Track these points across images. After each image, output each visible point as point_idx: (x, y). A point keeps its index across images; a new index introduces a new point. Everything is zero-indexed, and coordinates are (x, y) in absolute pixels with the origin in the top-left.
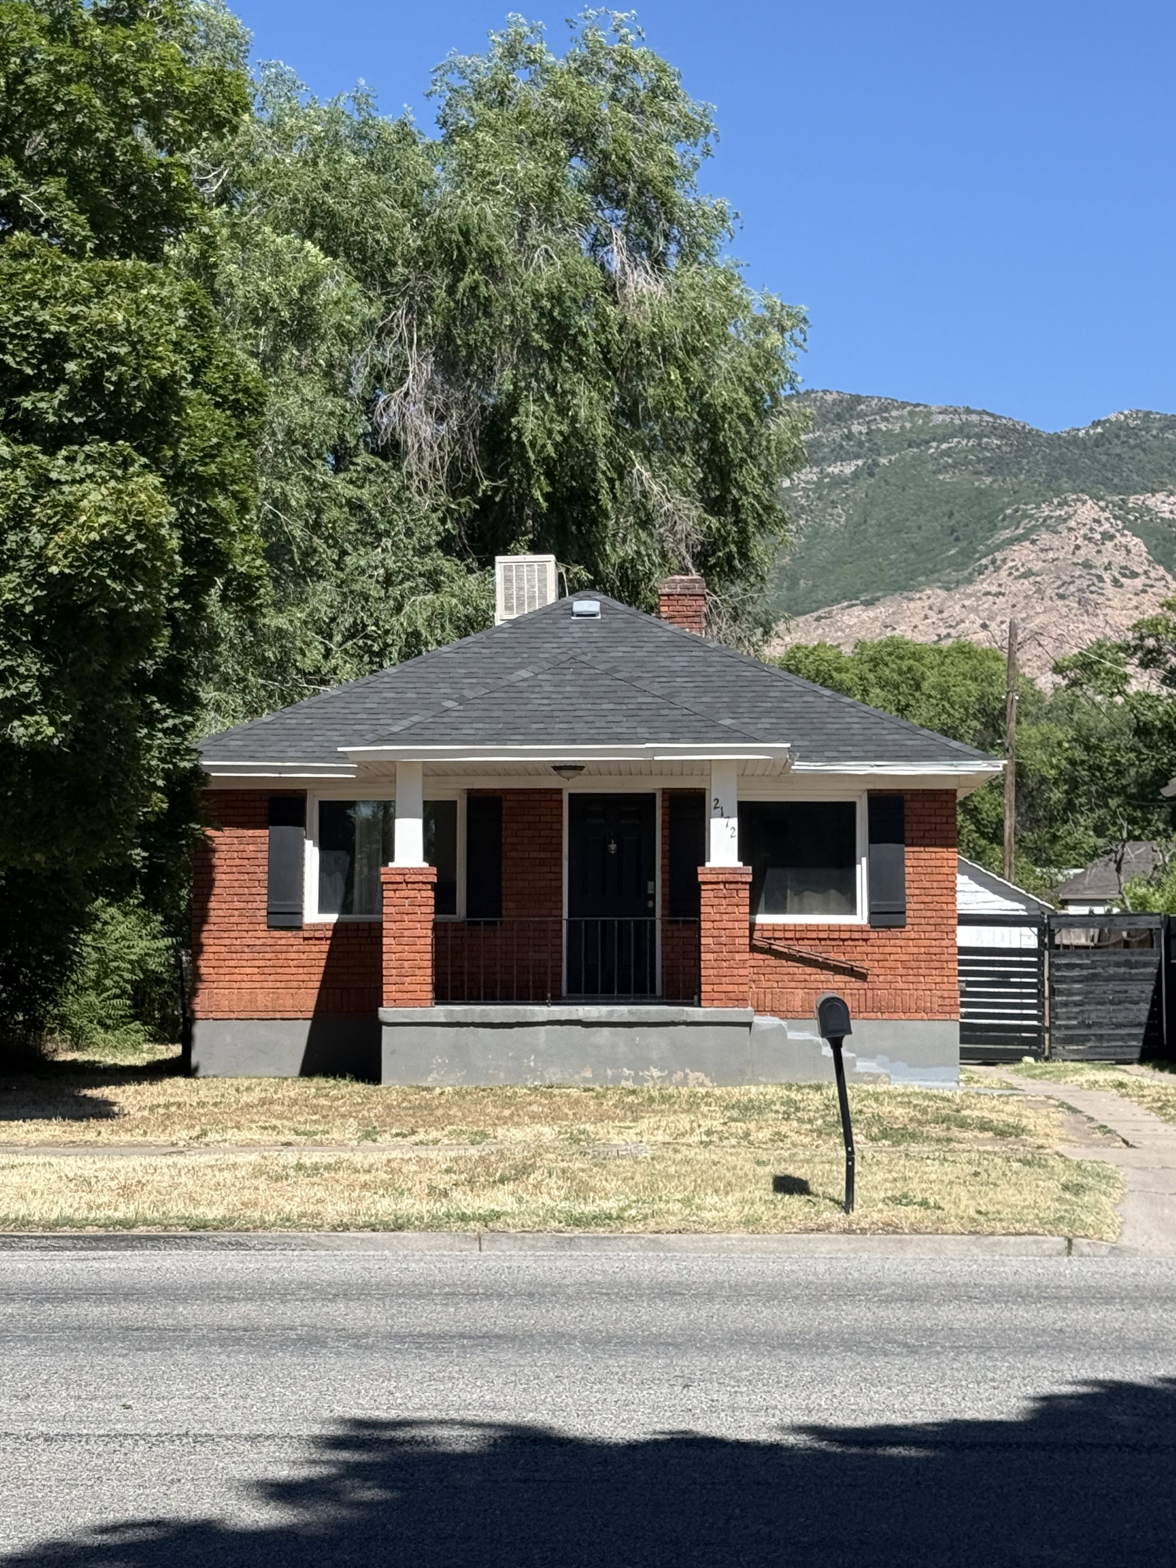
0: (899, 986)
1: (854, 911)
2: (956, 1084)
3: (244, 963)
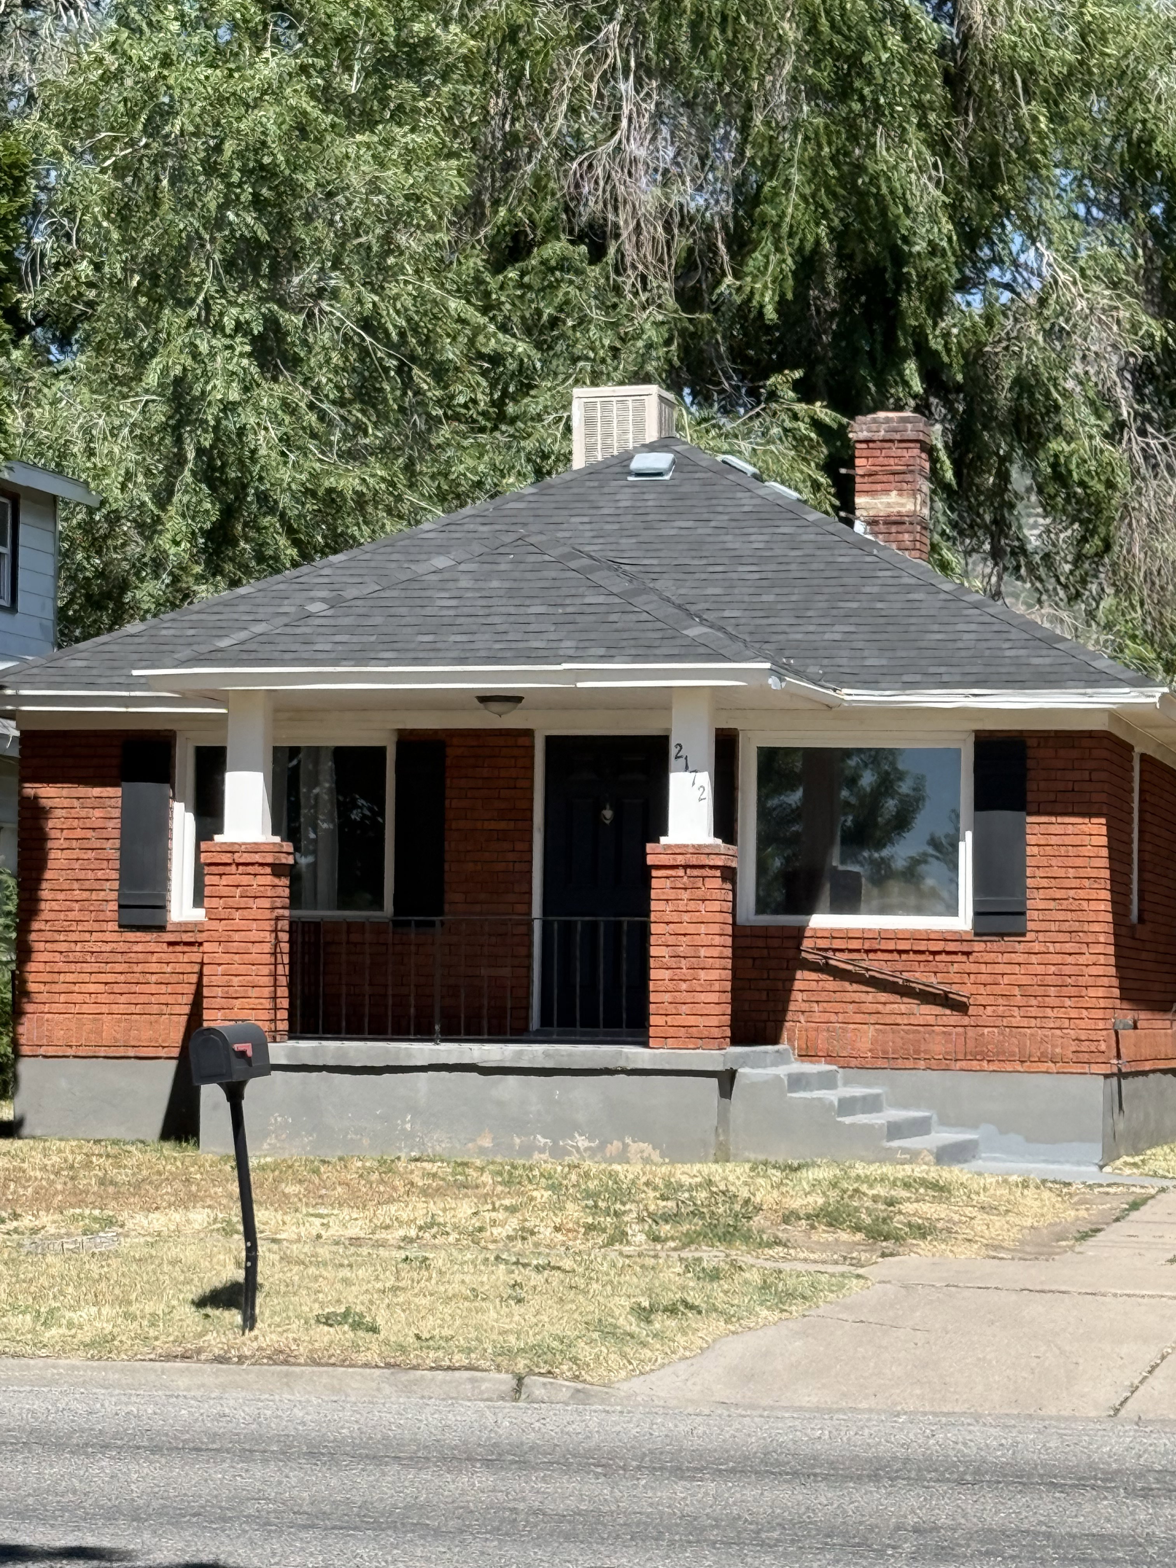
0: (1015, 1022)
1: (952, 910)
2: (1095, 1169)
3: (86, 977)
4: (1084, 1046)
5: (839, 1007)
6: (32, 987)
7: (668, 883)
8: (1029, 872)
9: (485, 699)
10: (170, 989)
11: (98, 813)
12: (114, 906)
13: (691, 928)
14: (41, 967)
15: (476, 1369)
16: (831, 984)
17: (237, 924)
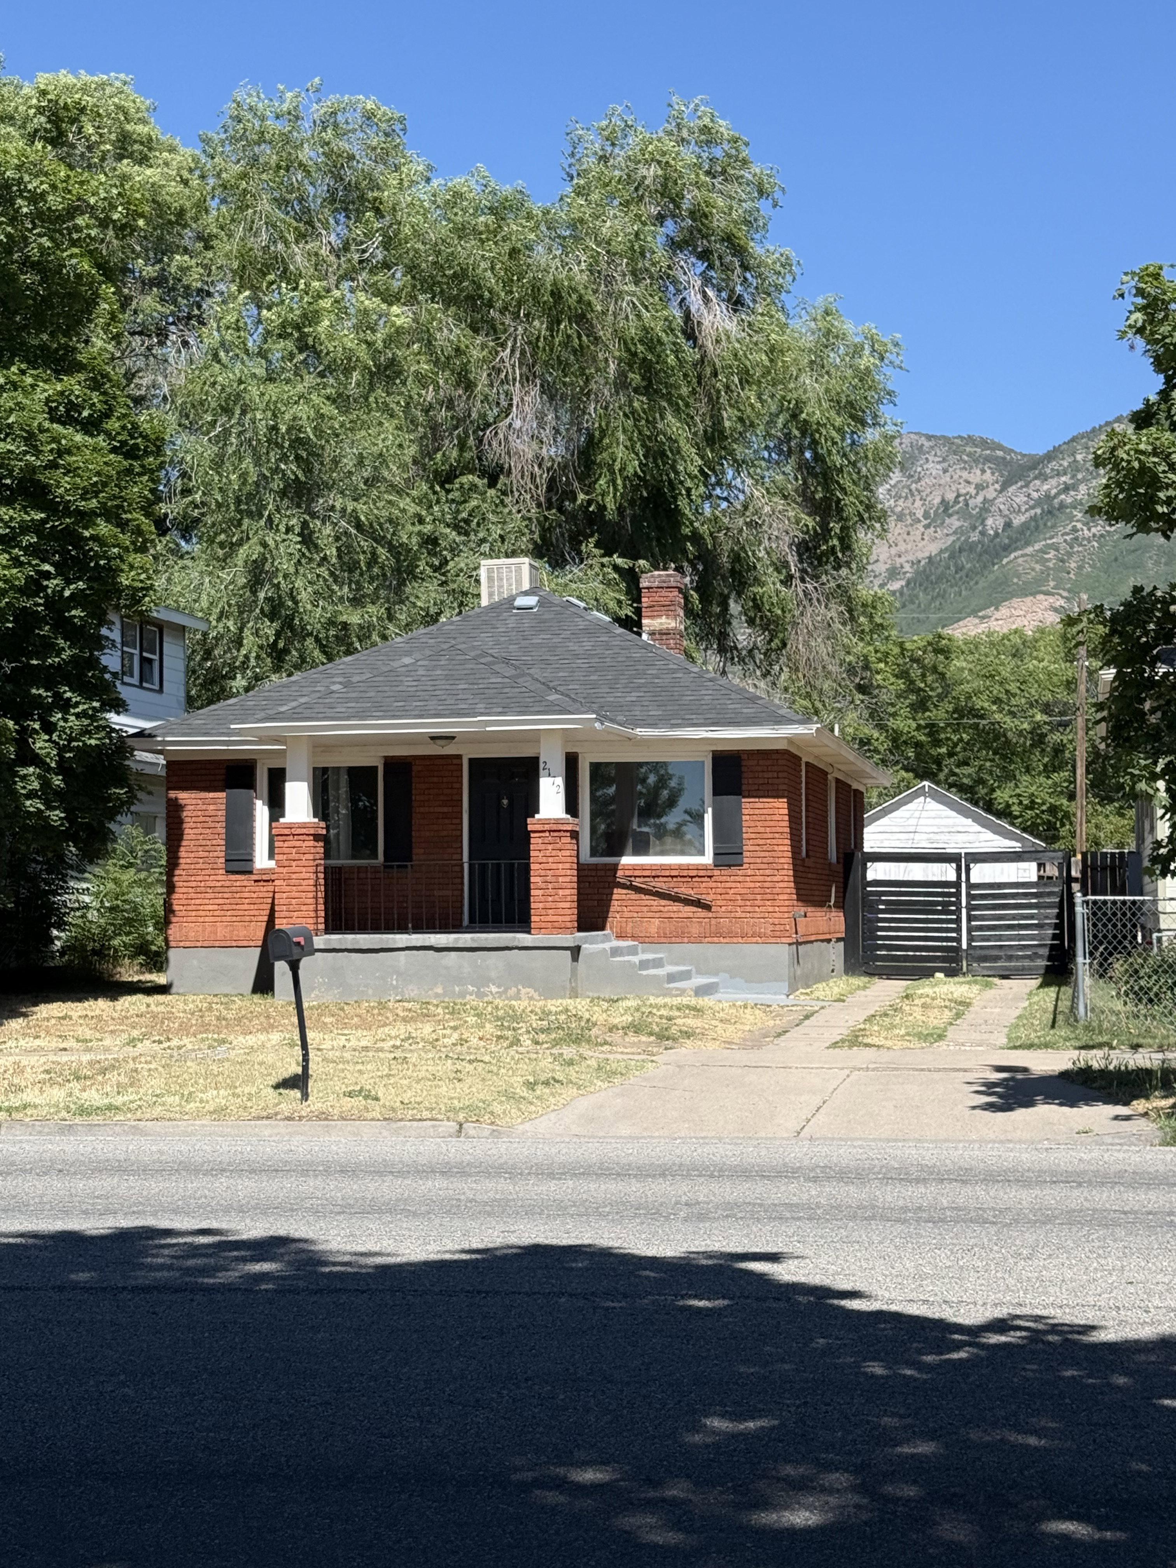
0: (738, 915)
1: (702, 853)
2: (784, 997)
3: (207, 901)
4: (778, 928)
5: (638, 909)
6: (176, 908)
7: (540, 841)
8: (744, 830)
9: (434, 738)
10: (256, 907)
11: (212, 807)
12: (223, 860)
13: (554, 866)
14: (181, 896)
15: (436, 1120)
16: (634, 896)
17: (294, 869)
